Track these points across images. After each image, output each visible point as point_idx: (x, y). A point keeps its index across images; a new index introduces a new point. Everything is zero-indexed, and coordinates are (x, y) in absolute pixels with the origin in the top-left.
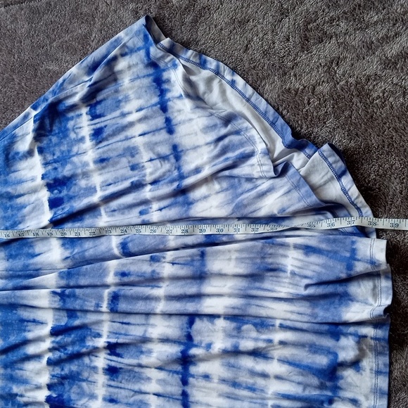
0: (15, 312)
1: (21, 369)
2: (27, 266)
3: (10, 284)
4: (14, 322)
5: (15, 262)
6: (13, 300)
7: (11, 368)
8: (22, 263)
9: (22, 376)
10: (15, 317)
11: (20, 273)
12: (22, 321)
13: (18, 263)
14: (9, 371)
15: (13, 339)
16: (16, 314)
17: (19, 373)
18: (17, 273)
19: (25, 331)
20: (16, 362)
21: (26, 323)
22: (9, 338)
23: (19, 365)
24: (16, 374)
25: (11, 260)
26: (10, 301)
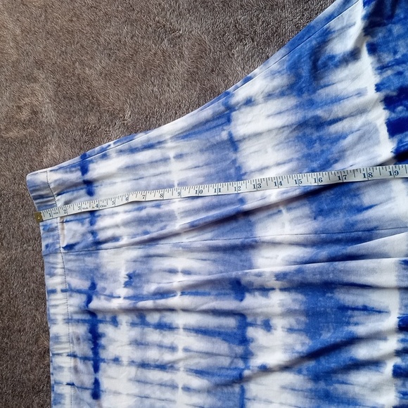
0: (329, 295)
1: (343, 383)
2: (353, 225)
3: (324, 253)
4: (328, 310)
5: (327, 220)
6: (331, 276)
7: (326, 380)
8: (344, 221)
9: (345, 393)
10: (331, 303)
11: (340, 236)
12: (344, 308)
13: (337, 222)
14: (322, 385)
15: (328, 337)
16: (331, 298)
17: (341, 388)
18: (335, 237)
19: (348, 323)
20: (335, 372)
21: (349, 312)
22: (321, 335)
23: (340, 377)
24: (336, 389)
25: (320, 218)
26: (325, 277)
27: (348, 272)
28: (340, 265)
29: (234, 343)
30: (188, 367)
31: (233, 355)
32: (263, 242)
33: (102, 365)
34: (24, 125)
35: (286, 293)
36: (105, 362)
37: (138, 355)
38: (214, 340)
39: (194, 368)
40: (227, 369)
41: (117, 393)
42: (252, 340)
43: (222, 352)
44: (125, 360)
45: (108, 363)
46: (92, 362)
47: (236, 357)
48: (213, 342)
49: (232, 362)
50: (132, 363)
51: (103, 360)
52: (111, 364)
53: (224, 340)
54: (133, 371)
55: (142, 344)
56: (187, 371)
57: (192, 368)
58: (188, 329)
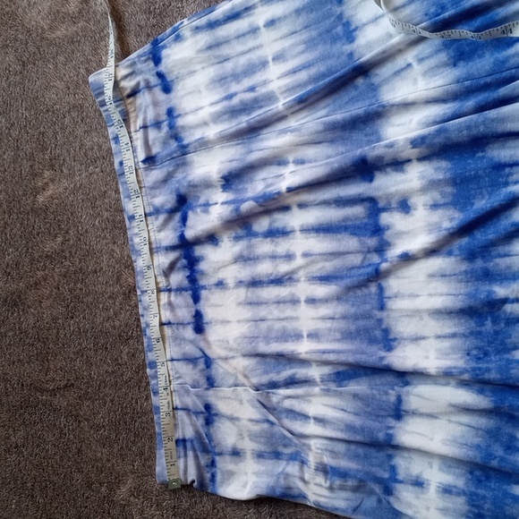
27: (502, 120)
28: (492, 113)
29: (364, 235)
30: (311, 275)
31: (365, 250)
32: (393, 105)
33: (204, 293)
34: (74, 19)
35: (426, 163)
36: (206, 289)
37: (245, 273)
38: (339, 236)
39: (318, 274)
40: (359, 268)
41: (225, 322)
42: (388, 228)
43: (351, 249)
44: (231, 282)
45: (210, 290)
46: (190, 292)
47: (369, 252)
48: (339, 240)
49: (364, 259)
50: (240, 283)
51: (204, 287)
52: (213, 290)
53: (353, 234)
54: (242, 293)
55: (250, 259)
56: (309, 280)
57: (315, 275)
58: (307, 230)
